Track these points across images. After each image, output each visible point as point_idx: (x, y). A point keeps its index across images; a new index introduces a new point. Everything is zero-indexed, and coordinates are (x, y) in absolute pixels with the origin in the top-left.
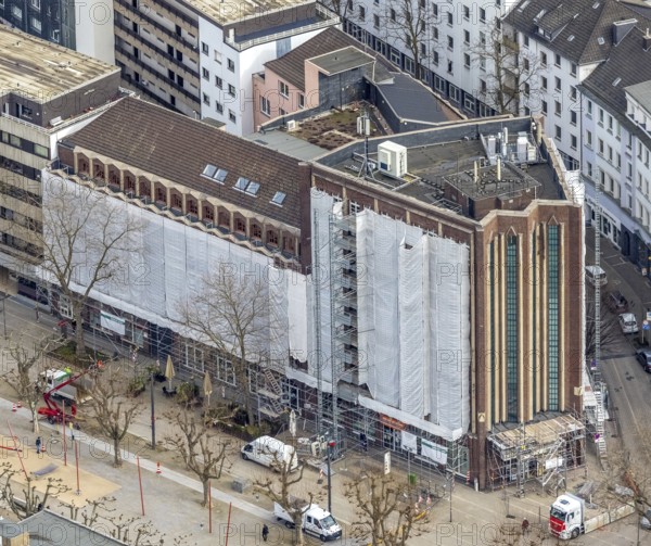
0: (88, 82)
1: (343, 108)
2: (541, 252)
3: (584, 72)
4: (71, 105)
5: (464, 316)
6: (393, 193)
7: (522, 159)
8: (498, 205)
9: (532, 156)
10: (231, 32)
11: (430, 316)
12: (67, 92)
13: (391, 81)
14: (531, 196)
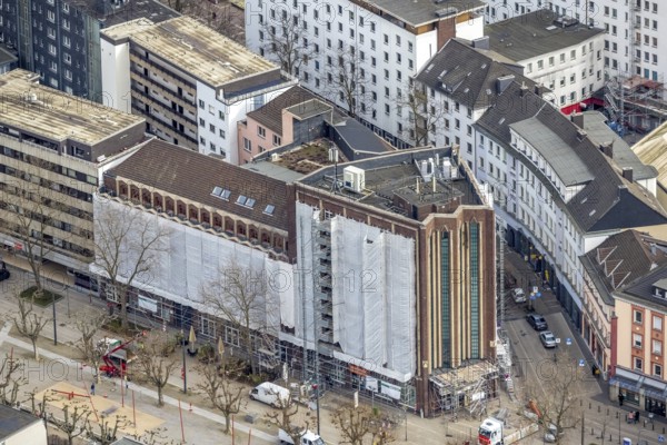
0: (123, 130)
1: (311, 143)
2: (465, 244)
3: (477, 114)
4: (112, 147)
5: (412, 291)
6: (357, 203)
7: (447, 177)
8: (434, 209)
9: (454, 174)
10: (221, 91)
11: (386, 291)
12: (108, 137)
13: (343, 124)
14: (457, 203)
